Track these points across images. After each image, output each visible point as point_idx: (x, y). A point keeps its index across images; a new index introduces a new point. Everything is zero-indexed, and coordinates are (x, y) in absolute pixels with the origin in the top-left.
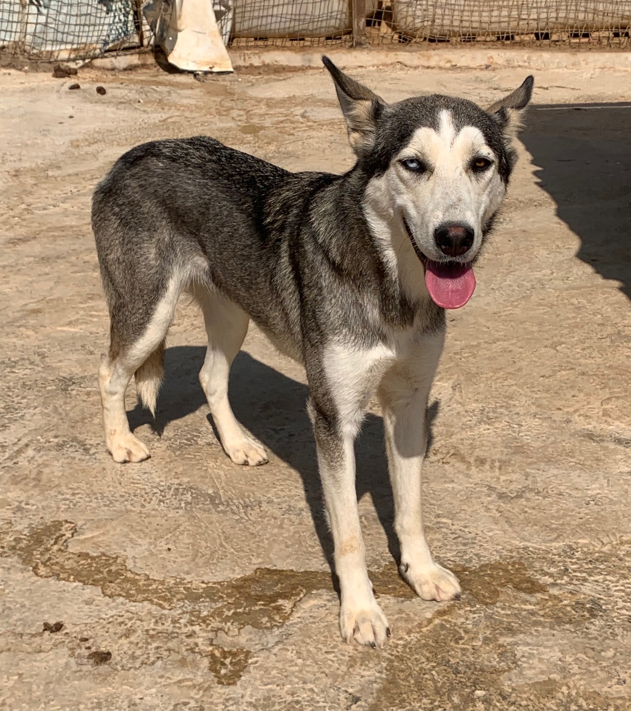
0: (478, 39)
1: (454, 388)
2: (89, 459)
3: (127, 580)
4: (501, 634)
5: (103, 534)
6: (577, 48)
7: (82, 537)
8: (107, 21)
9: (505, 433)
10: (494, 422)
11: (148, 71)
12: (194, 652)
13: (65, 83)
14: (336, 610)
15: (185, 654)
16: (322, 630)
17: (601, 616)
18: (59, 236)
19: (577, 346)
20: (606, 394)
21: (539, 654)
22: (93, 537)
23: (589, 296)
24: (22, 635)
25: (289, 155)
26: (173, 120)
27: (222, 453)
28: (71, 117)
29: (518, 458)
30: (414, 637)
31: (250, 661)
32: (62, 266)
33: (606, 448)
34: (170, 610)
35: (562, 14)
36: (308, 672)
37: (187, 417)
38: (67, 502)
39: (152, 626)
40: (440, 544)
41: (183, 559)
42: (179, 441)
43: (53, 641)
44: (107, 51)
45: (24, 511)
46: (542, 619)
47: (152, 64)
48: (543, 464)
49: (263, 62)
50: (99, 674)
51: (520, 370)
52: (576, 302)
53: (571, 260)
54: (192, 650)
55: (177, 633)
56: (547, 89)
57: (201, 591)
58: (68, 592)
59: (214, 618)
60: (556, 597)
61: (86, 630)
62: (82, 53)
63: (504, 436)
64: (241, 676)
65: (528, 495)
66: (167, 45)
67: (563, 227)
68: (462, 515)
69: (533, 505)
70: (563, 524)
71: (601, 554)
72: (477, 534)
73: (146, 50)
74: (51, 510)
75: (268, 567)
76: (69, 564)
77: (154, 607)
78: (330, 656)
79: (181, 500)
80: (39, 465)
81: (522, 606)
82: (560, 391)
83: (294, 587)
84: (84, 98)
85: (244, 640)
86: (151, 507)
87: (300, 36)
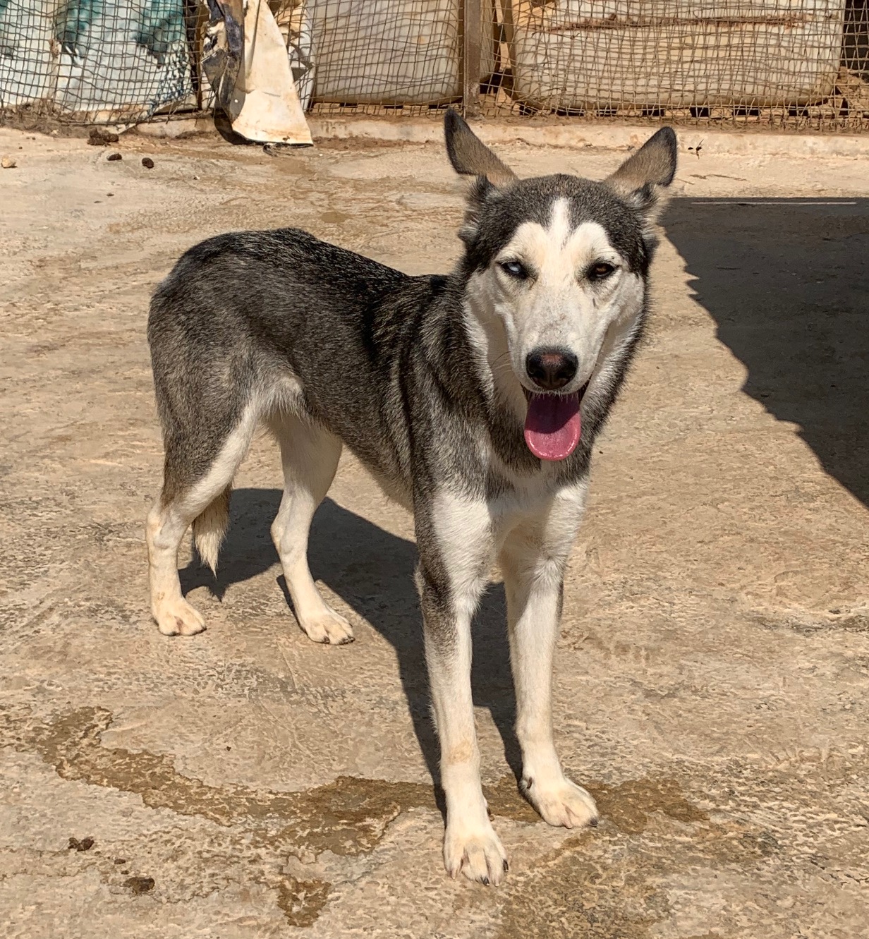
0: (619, 113)
1: (588, 553)
2: (129, 629)
3: (175, 786)
4: (649, 873)
5: (146, 726)
6: (745, 127)
7: (118, 729)
8: (158, 77)
9: (652, 612)
10: (639, 599)
11: (207, 140)
12: (259, 883)
13: (103, 152)
14: (439, 834)
15: (248, 884)
16: (421, 860)
17: (777, 853)
18: (93, 345)
19: (743, 505)
20: (780, 567)
21: (697, 900)
22: (133, 729)
23: (758, 442)
24: (41, 853)
25: (383, 251)
26: (237, 202)
27: (296, 627)
28: (110, 195)
29: (669, 646)
30: (538, 872)
31: (330, 896)
32: (97, 383)
33: (781, 637)
34: (229, 826)
35: (725, 86)
36: (404, 913)
37: (253, 579)
38: (101, 683)
39: (206, 846)
40: (571, 753)
41: (246, 762)
42: (241, 610)
43: (81, 862)
44: (155, 114)
45: (46, 693)
46: (701, 855)
47: (212, 133)
48: (701, 655)
49: (351, 134)
50: (138, 907)
51: (672, 532)
52: (742, 448)
53: (735, 395)
54: (256, 880)
55: (238, 857)
56: (704, 178)
57: (269, 803)
58: (101, 799)
59: (284, 839)
60: (718, 828)
61: (123, 849)
62: (125, 117)
63: (652, 617)
64: (318, 916)
65: (682, 693)
66: (232, 110)
67: (725, 353)
68: (599, 717)
69: (689, 707)
70: (727, 733)
71: (776, 774)
72: (618, 742)
73: (205, 114)
74: (79, 693)
75: (353, 775)
76: (102, 763)
77: (209, 822)
78: (432, 894)
79: (242, 686)
80: (66, 635)
81: (676, 838)
82: (722, 562)
83: (386, 803)
84: (127, 171)
85: (323, 869)
86: (207, 694)
87: (398, 102)
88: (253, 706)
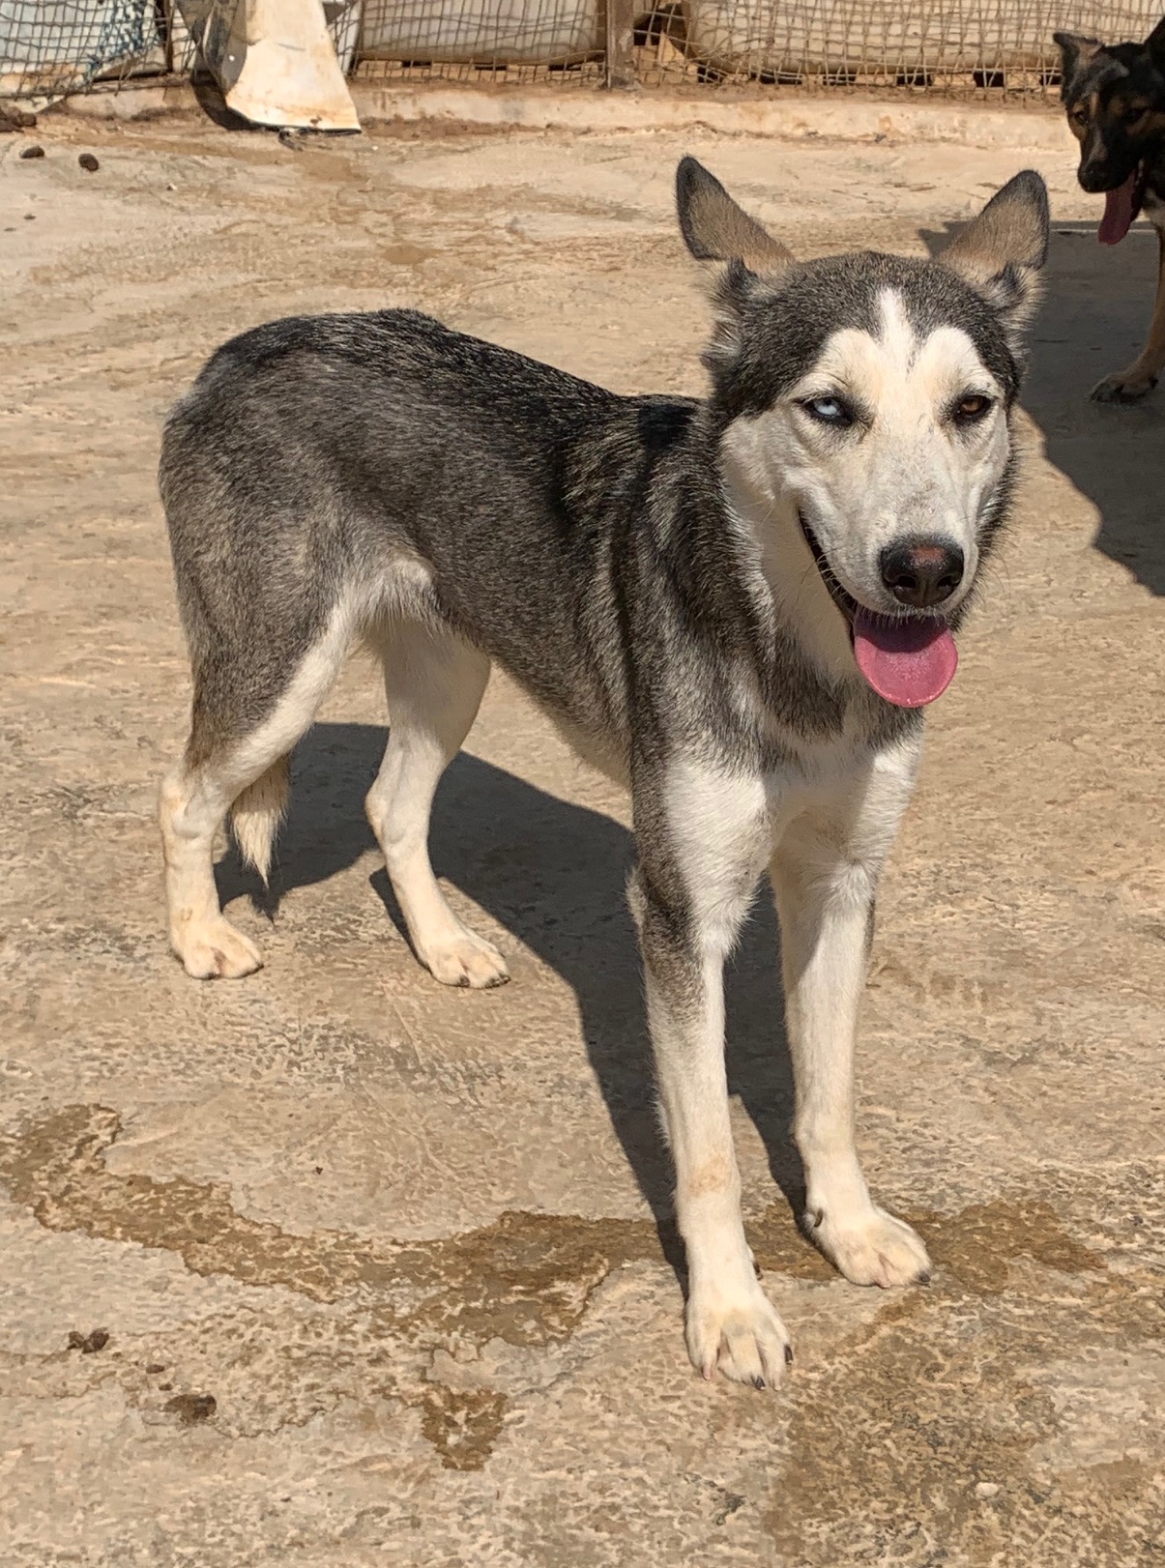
0: (860, 80)
2: (135, 969)
3: (234, 1237)
4: (1019, 1360)
5: (178, 1135)
7: (133, 1142)
8: (99, 18)
9: (986, 921)
10: (962, 899)
11: (184, 123)
12: (388, 1397)
13: (12, 143)
14: (677, 1306)
15: (371, 1401)
16: (650, 1349)
18: (26, 477)
19: (1114, 739)
21: (1099, 1403)
22: (156, 1142)
23: (1128, 633)
24: (23, 1359)
25: (490, 313)
26: (243, 229)
27: (411, 959)
28: (30, 217)
29: (1017, 977)
30: (841, 1364)
31: (507, 1417)
32: (38, 542)
34: (332, 1303)
35: (1029, 37)
36: (630, 1441)
37: (333, 879)
38: (96, 1064)
39: (296, 1338)
40: (876, 1162)
41: (349, 1192)
42: (319, 932)
43: (90, 1371)
44: (97, 80)
45: (6, 1082)
46: (1099, 1327)
47: (191, 110)
48: (1069, 991)
49: (422, 113)
50: (193, 1446)
51: (1004, 787)
52: (1102, 643)
53: (1083, 553)
54: (383, 1392)
55: (350, 1354)
57: (392, 1261)
58: (114, 1263)
59: (424, 1321)
60: (1123, 1280)
61: (158, 1347)
62: (46, 83)
63: (985, 929)
64: (491, 1451)
65: (1045, 1057)
66: (225, 74)
67: (1061, 483)
68: (916, 1099)
69: (1058, 1078)
70: (1121, 1122)
72: (950, 1142)
73: (179, 78)
74: (61, 1081)
75: (527, 1209)
76: (111, 1201)
77: (297, 1297)
78: (673, 1406)
79: (333, 1062)
80: (30, 982)
81: (1056, 1299)
82: (1089, 835)
83: (585, 1255)
84: (54, 176)
85: (491, 1370)
86: (274, 1077)
87: (500, 60)
88: (352, 1096)
